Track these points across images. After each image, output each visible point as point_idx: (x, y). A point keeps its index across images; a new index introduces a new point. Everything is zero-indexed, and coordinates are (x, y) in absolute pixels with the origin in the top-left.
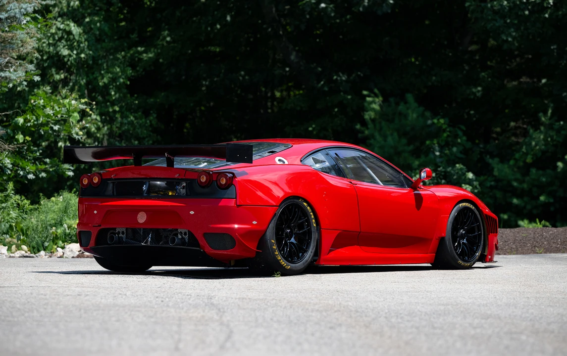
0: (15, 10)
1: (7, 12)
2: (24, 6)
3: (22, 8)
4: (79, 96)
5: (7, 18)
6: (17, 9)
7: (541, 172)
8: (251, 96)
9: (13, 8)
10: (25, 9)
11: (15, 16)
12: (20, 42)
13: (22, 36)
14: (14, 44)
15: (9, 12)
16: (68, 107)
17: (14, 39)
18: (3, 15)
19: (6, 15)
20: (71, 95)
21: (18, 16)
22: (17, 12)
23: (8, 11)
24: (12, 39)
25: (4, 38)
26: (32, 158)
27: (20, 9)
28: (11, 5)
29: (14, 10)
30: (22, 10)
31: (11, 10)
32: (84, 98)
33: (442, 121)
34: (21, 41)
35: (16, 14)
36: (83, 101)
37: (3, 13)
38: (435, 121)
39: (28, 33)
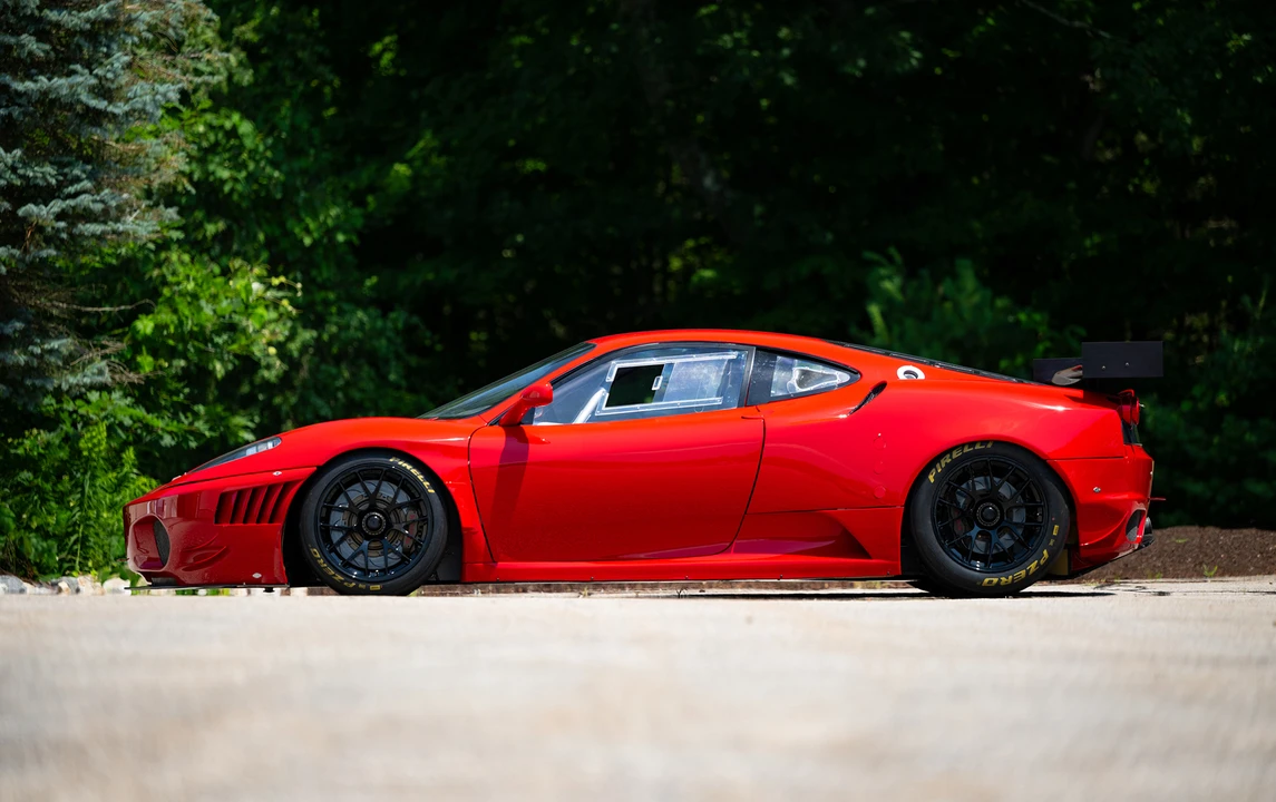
0: (144, 98)
1: (128, 100)
2: (162, 89)
3: (157, 93)
4: (269, 271)
5: (127, 114)
6: (146, 94)
7: (1246, 423)
8: (616, 270)
9: (139, 92)
10: (164, 95)
11: (143, 111)
12: (153, 161)
13: (158, 149)
14: (141, 165)
15: (131, 102)
16: (243, 295)
17: (142, 155)
18: (120, 107)
19: (127, 108)
20: (251, 270)
21: (149, 108)
22: (148, 101)
23: (130, 99)
24: (137, 155)
25: (121, 155)
26: (169, 404)
27: (154, 96)
28: (135, 88)
29: (141, 96)
30: (158, 97)
31: (135, 97)
32: (277, 276)
33: (1037, 317)
34: (155, 158)
35: (145, 104)
36: (276, 281)
37: (119, 104)
38: (1023, 317)
39: (166, 143)
